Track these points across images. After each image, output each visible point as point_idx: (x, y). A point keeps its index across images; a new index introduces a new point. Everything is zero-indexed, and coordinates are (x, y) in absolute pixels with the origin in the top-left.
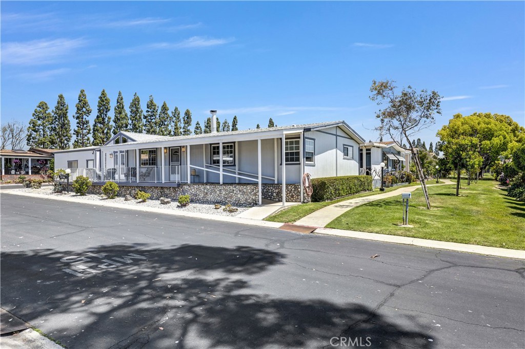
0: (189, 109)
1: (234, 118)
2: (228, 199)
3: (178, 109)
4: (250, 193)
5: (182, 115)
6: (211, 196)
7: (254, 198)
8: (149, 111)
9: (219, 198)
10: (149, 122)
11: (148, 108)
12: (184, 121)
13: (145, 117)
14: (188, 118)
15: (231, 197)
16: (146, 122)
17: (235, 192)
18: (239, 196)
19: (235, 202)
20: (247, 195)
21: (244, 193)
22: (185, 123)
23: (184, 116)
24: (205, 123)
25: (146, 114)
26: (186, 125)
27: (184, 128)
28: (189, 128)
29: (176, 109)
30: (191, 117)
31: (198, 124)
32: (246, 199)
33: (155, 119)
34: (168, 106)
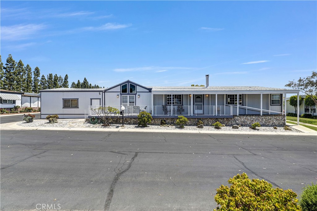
0: (38, 67)
1: (66, 76)
2: (267, 123)
3: (30, 66)
4: (281, 120)
5: (33, 70)
6: (256, 122)
7: (283, 122)
8: (8, 65)
9: (261, 123)
10: (8, 71)
11: (7, 62)
12: (34, 73)
13: (5, 68)
14: (37, 72)
15: (269, 122)
16: (6, 71)
17: (272, 119)
18: (275, 121)
19: (272, 124)
20: (280, 121)
21: (277, 120)
22: (36, 75)
23: (34, 70)
24: (48, 76)
25: (5, 66)
26: (36, 76)
27: (34, 78)
28: (38, 78)
29: (28, 66)
30: (40, 72)
31: (43, 76)
32: (279, 123)
33: (13, 70)
34: (23, 63)
